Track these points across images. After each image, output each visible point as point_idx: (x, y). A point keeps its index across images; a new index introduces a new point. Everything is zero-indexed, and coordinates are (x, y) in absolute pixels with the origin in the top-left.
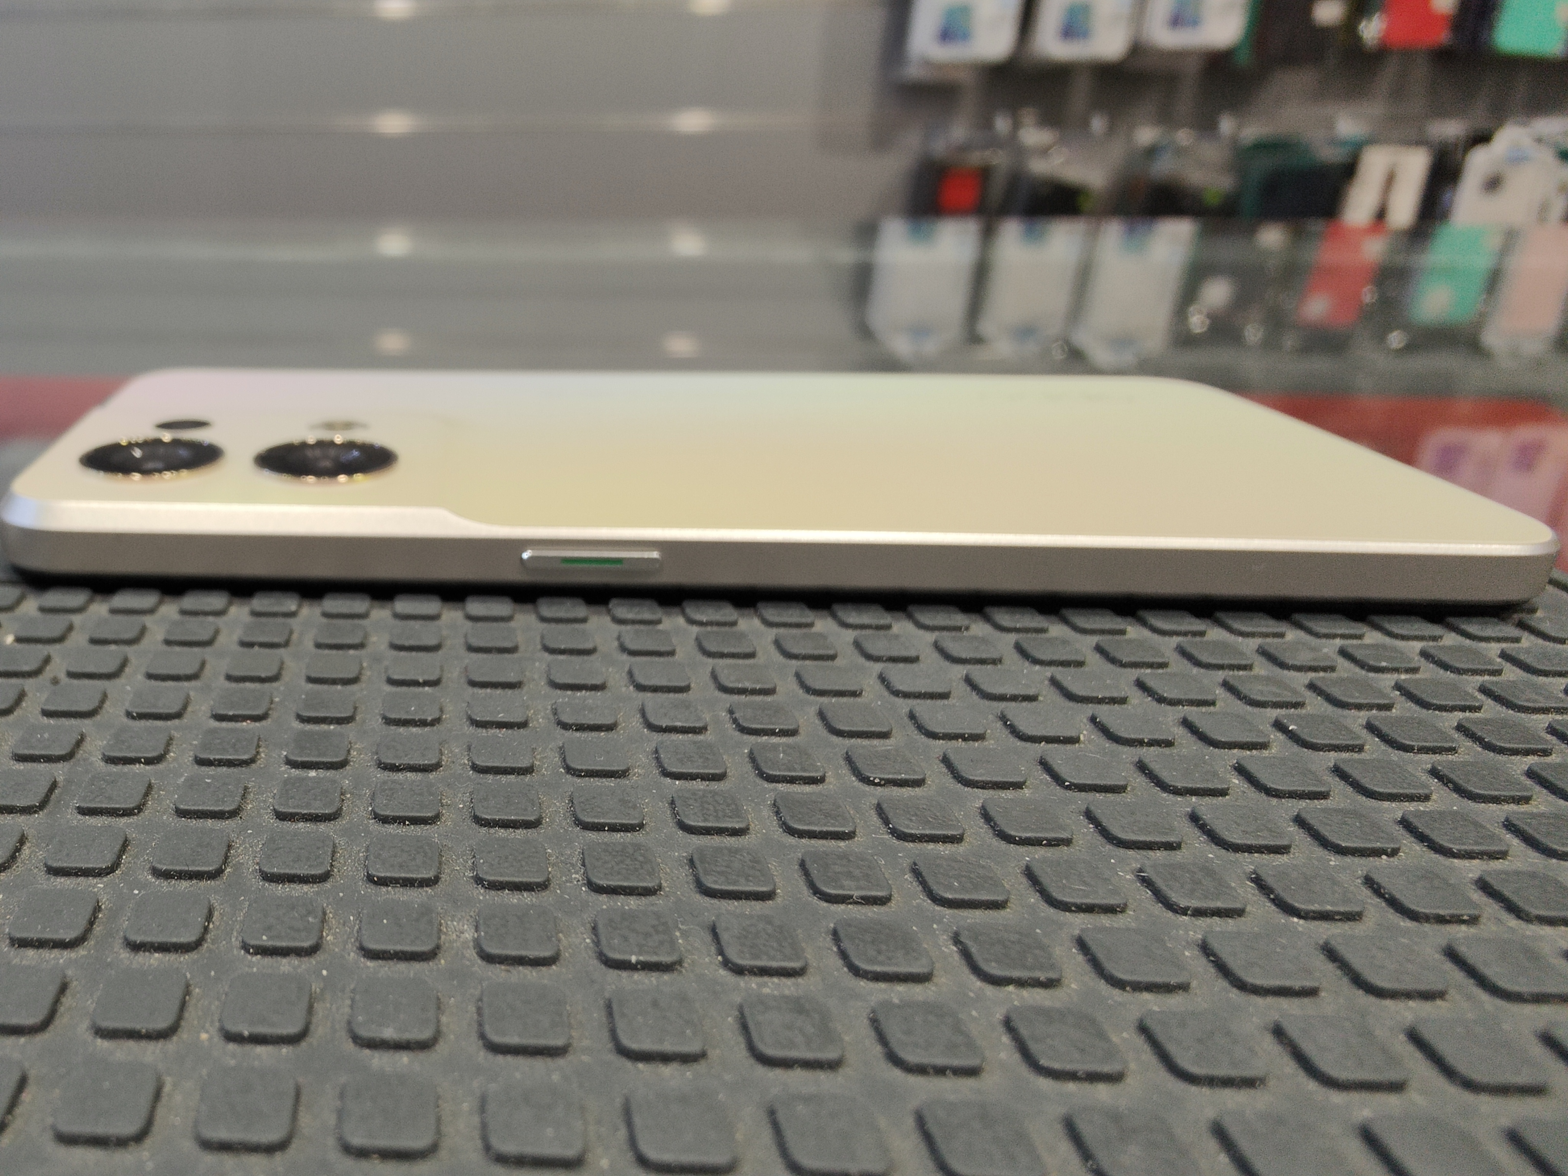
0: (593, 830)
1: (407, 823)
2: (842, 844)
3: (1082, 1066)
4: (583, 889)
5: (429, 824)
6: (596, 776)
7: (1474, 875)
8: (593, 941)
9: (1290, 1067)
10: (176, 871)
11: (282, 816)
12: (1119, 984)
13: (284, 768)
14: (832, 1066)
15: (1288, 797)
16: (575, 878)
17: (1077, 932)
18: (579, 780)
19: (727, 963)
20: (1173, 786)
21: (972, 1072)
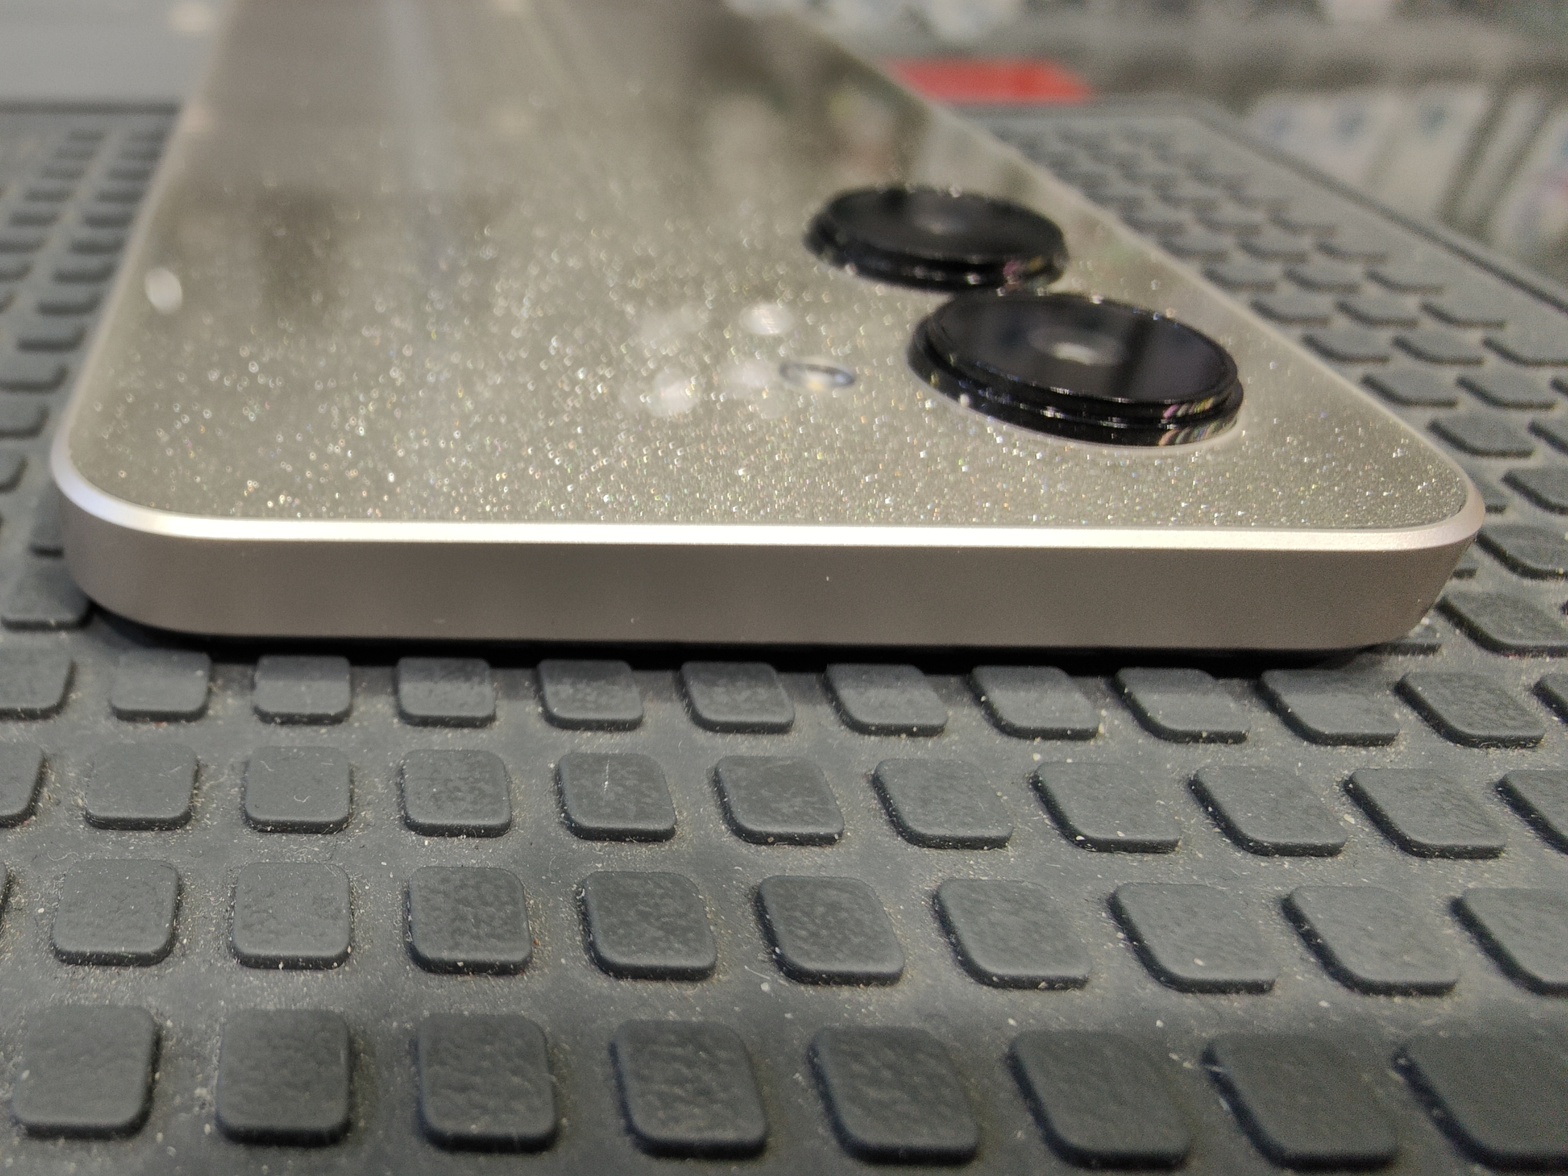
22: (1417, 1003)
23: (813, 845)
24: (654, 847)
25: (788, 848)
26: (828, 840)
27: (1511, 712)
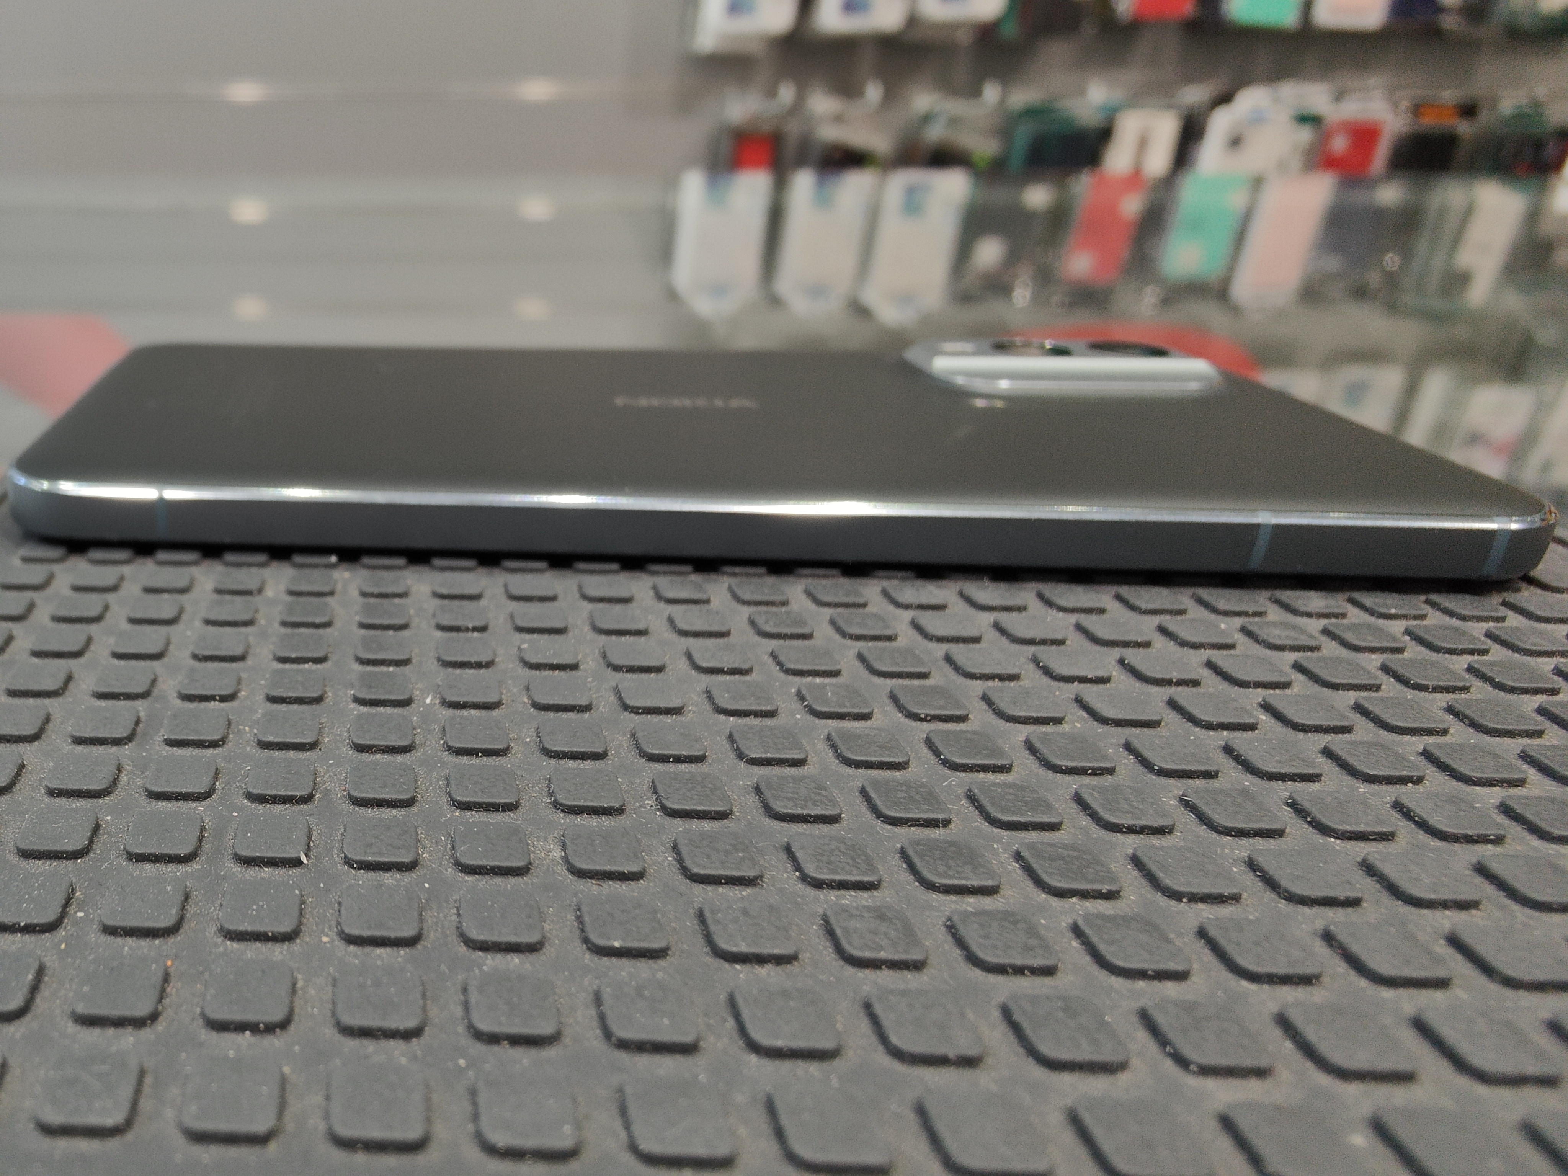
0: (658, 762)
1: (480, 754)
2: (897, 774)
3: (1150, 966)
4: (658, 813)
5: (501, 756)
6: (653, 714)
7: (1495, 801)
8: (675, 860)
9: (1341, 967)
10: (270, 796)
11: (361, 749)
12: (1177, 896)
13: (353, 705)
14: (917, 966)
15: (1314, 732)
16: (648, 804)
17: (1130, 851)
18: (637, 717)
19: (805, 878)
20: (1206, 721)
21: (1048, 971)
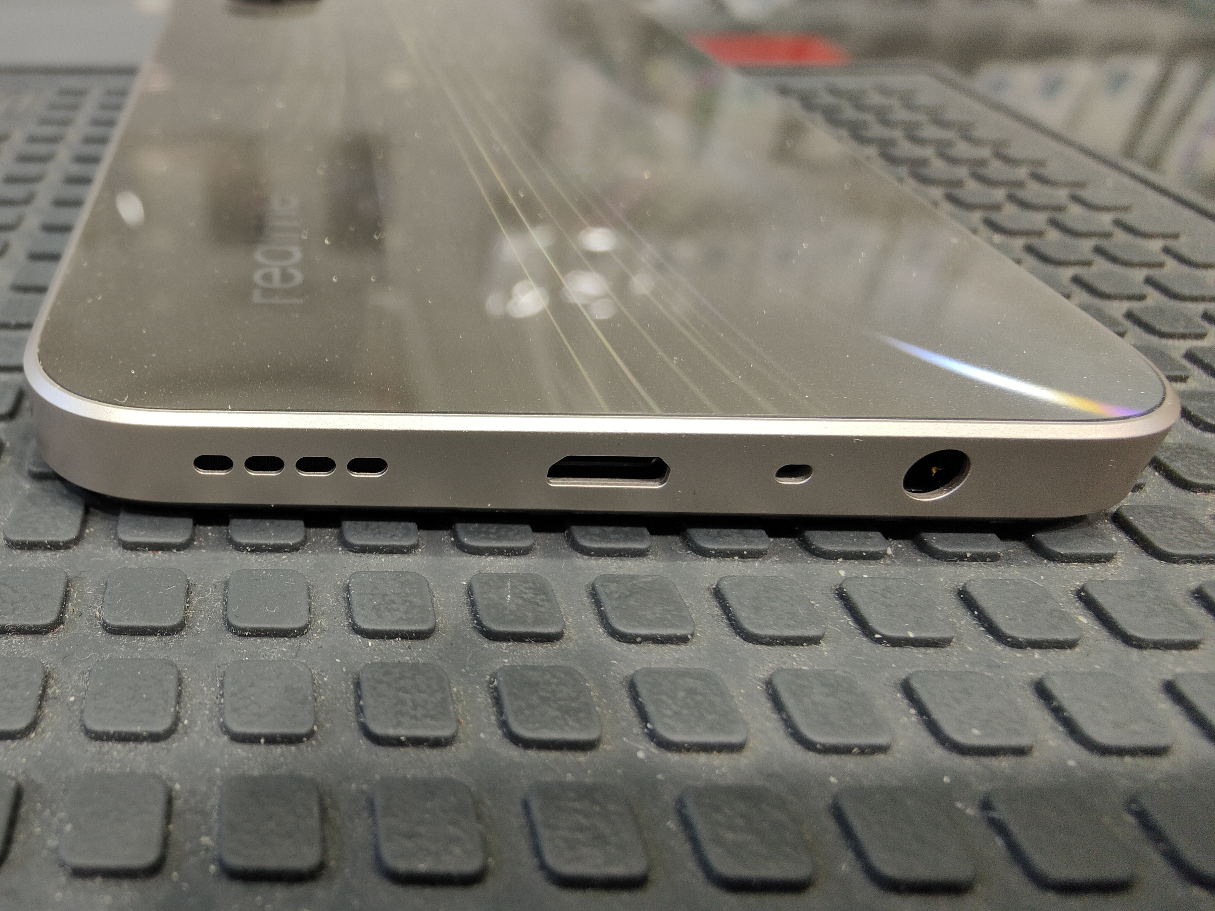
22: (1144, 762)
23: (671, 644)
24: (548, 646)
25: (652, 646)
26: (683, 640)
27: (1203, 536)
